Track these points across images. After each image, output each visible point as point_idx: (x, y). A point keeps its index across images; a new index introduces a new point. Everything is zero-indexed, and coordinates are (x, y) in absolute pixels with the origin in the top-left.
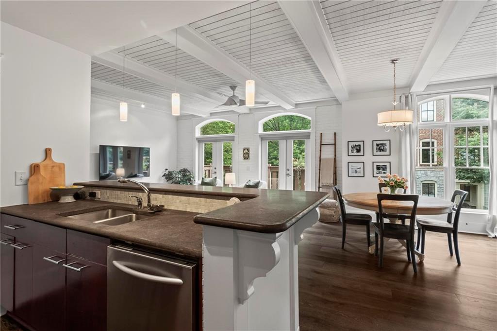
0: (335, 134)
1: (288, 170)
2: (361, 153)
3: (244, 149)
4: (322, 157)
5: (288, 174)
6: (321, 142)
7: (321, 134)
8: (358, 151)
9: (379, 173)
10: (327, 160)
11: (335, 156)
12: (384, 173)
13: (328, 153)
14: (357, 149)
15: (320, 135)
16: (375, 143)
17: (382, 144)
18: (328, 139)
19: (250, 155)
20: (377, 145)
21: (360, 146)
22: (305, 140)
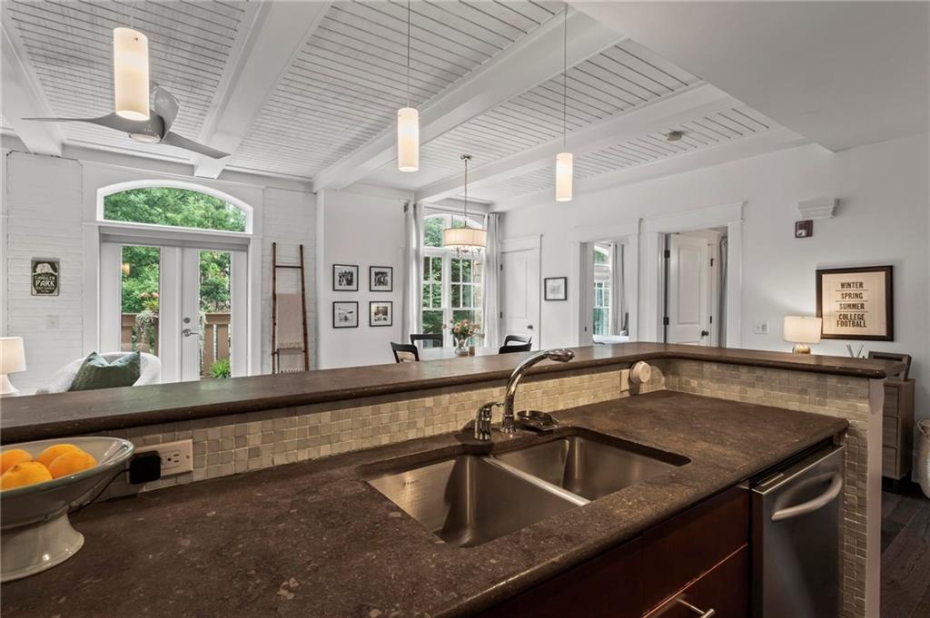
0: (301, 247)
1: (187, 320)
2: (353, 287)
3: (36, 264)
4: (277, 292)
5: (186, 331)
6: (274, 261)
7: (274, 244)
8: (350, 282)
9: (379, 319)
10: (287, 297)
11: (303, 290)
12: (385, 319)
13: (288, 284)
14: (347, 280)
15: (271, 247)
16: (373, 270)
17: (382, 273)
18: (288, 256)
19: (62, 282)
20: (377, 274)
21: (352, 274)
22: (232, 252)
